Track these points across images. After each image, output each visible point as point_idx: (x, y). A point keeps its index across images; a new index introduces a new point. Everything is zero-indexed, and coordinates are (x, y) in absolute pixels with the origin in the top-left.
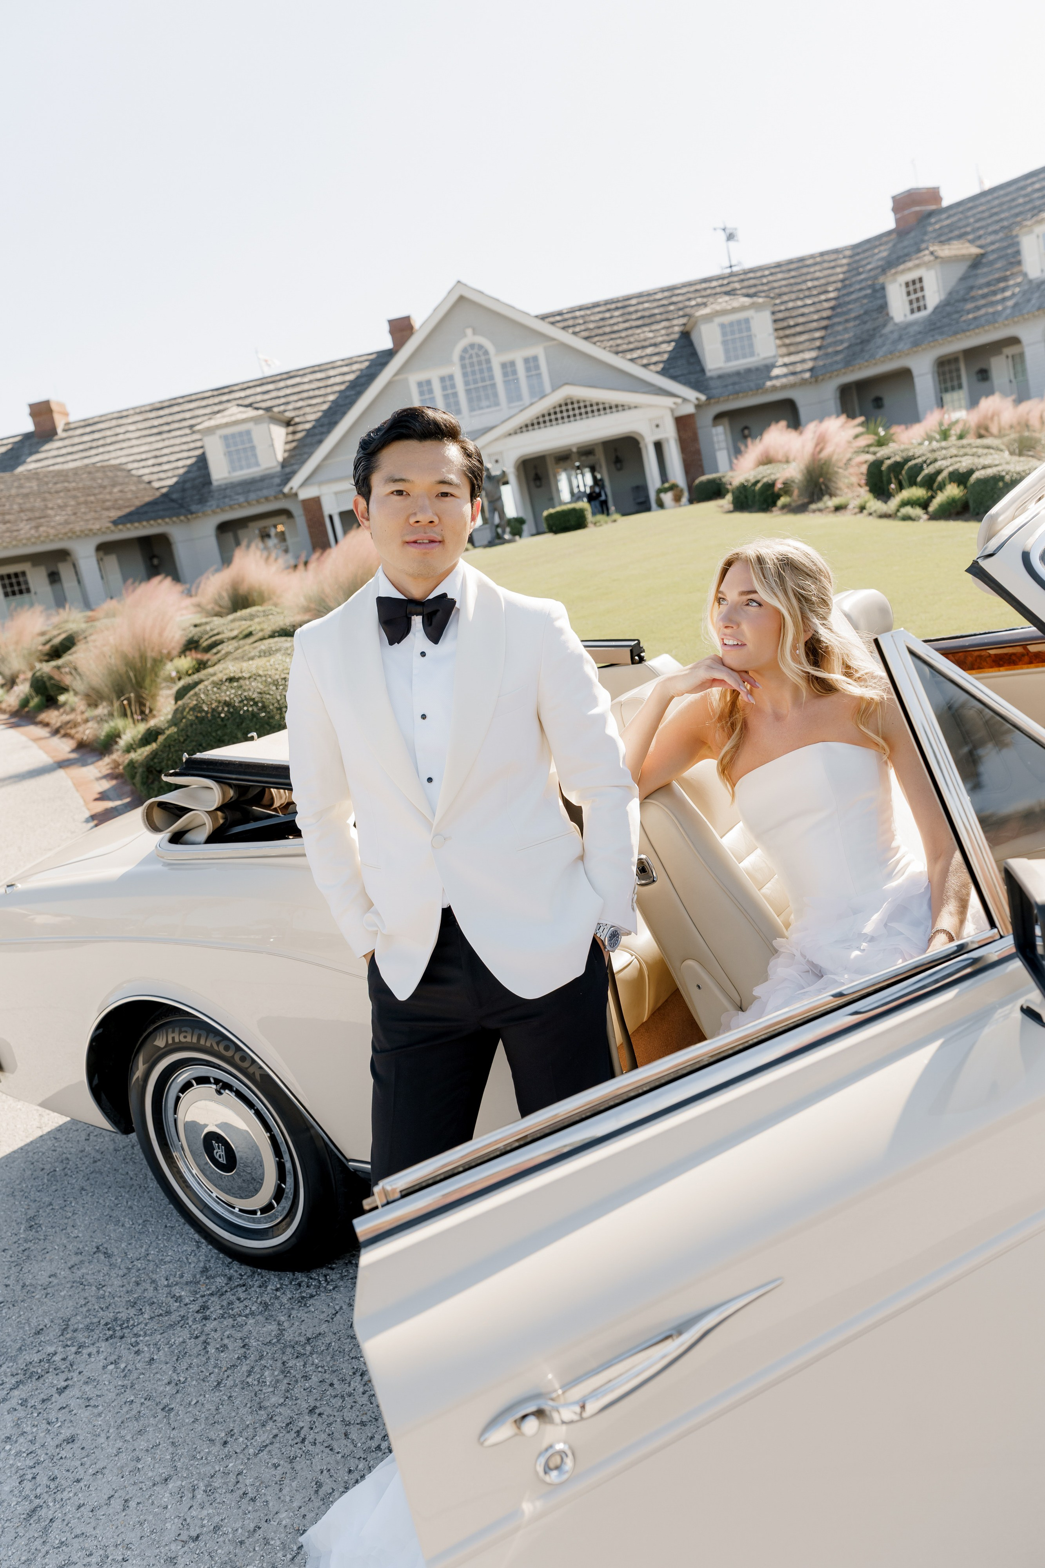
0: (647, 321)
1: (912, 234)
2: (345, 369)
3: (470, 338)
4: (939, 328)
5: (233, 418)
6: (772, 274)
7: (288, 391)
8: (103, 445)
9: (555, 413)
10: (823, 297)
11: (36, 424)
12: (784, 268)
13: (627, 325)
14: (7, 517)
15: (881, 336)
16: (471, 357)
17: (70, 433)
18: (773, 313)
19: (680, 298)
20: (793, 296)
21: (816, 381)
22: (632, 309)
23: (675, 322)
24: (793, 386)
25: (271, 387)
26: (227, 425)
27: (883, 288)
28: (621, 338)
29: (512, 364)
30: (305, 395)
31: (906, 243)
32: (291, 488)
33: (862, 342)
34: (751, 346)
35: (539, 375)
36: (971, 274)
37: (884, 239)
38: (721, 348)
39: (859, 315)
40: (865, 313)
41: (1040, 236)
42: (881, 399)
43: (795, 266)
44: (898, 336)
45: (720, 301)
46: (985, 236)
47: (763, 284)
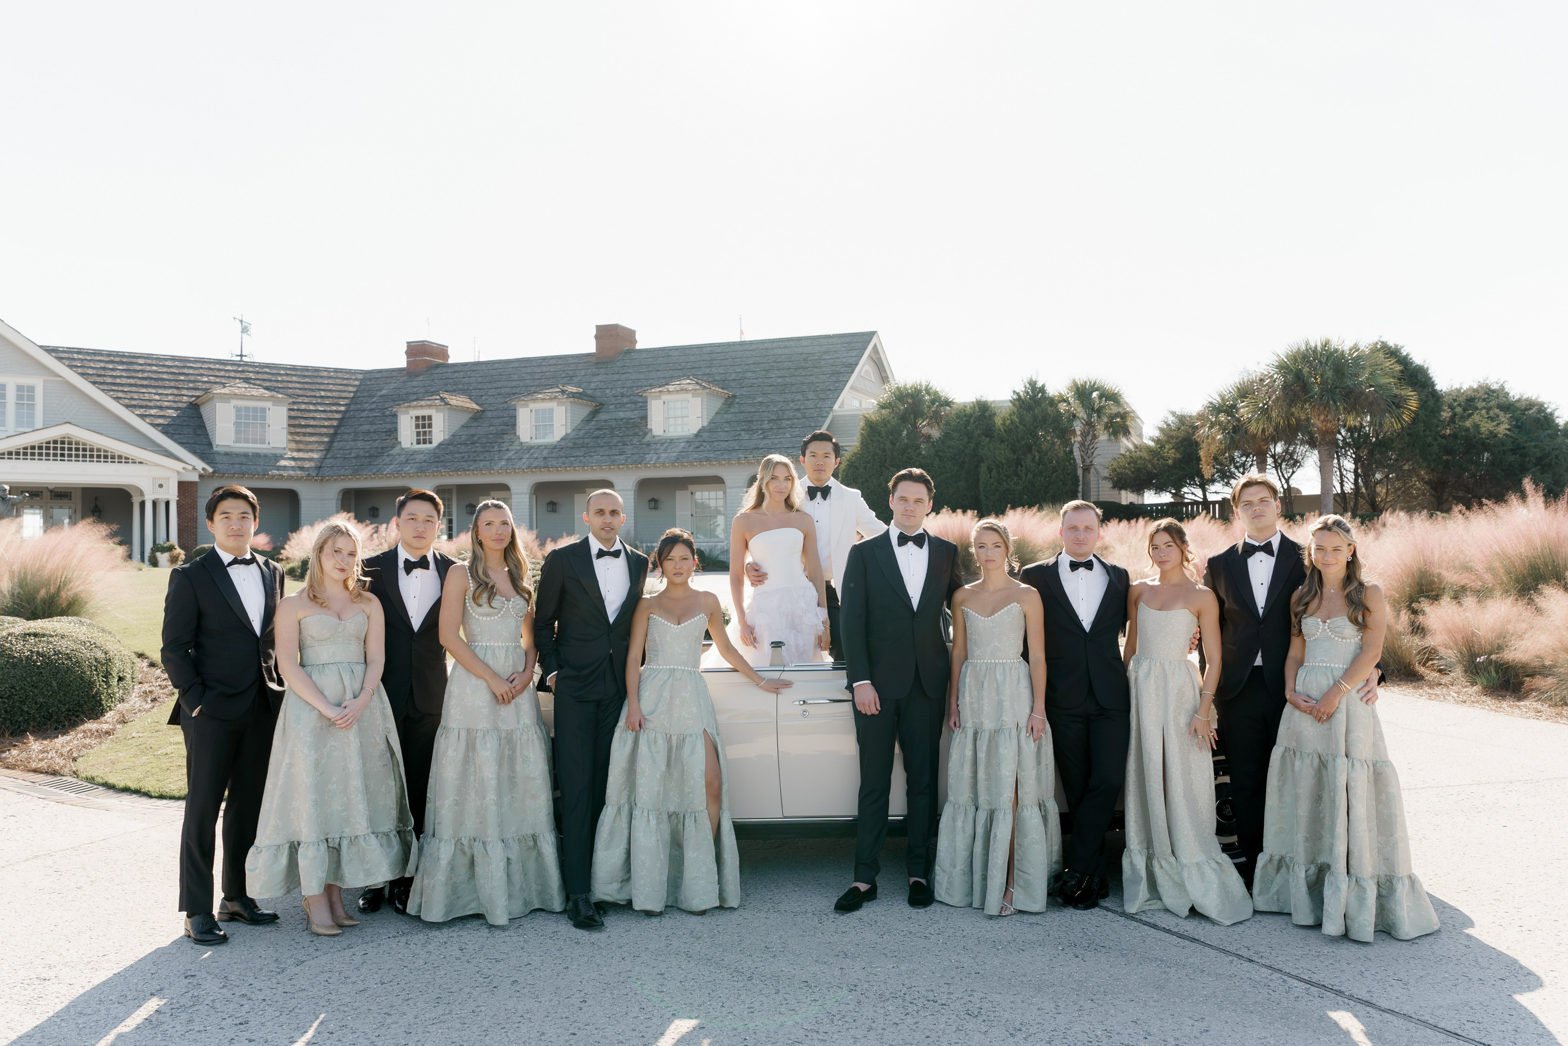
0: (153, 383)
1: (421, 378)
4: (442, 462)
6: (287, 375)
9: (48, 448)
10: (334, 408)
12: (298, 373)
13: (132, 381)
15: (388, 455)
18: (290, 410)
19: (191, 371)
20: (306, 400)
21: (322, 480)
22: (140, 368)
23: (184, 392)
24: (299, 479)
27: (395, 416)
28: (122, 391)
29: (3, 387)
31: (415, 383)
33: (370, 457)
34: (263, 433)
35: (32, 406)
36: (472, 425)
37: (394, 374)
38: (233, 428)
39: (369, 432)
40: (374, 432)
41: (533, 411)
42: (377, 509)
43: (310, 374)
44: (404, 460)
45: (239, 385)
46: (483, 397)
47: (278, 381)
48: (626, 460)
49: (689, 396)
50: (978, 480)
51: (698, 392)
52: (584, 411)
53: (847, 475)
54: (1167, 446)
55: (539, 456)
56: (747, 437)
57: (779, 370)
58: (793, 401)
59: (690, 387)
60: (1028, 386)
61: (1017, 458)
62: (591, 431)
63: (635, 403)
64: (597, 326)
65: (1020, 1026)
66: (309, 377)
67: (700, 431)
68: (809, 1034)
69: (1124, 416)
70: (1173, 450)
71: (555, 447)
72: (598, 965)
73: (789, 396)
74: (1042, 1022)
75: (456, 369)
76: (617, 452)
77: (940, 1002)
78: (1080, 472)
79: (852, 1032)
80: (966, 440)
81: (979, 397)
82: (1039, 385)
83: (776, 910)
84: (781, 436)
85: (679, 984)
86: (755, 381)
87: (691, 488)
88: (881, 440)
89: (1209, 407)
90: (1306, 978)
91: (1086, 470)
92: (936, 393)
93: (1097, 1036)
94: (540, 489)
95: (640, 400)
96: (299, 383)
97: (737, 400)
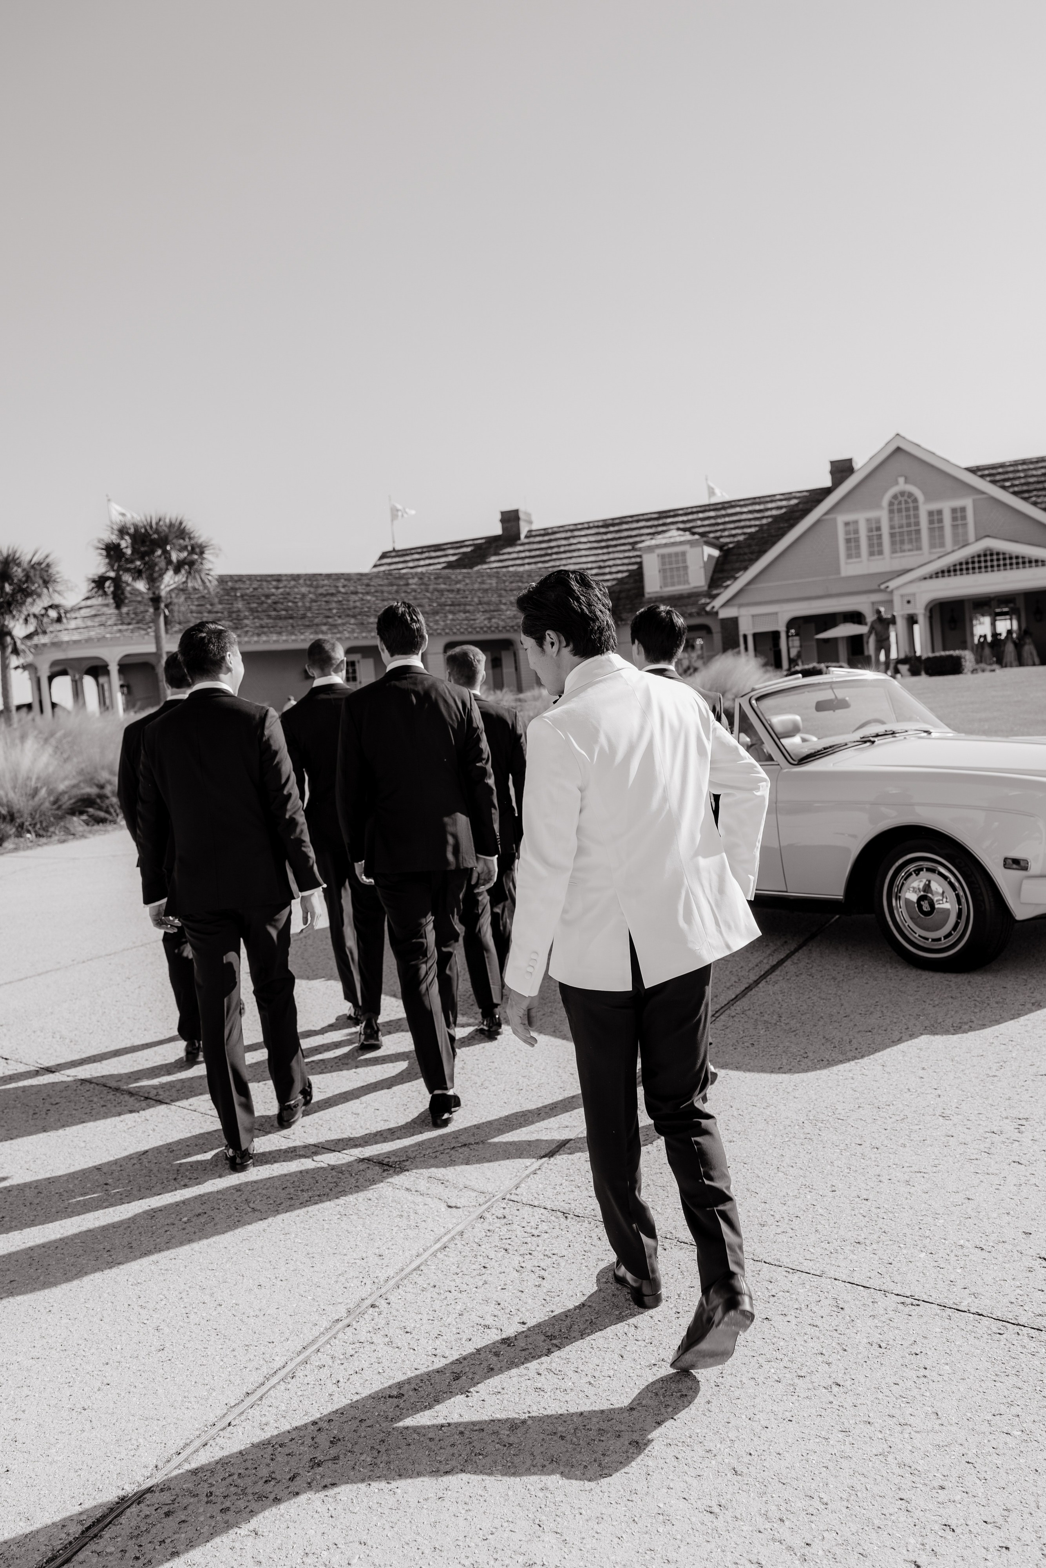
2: (784, 503)
3: (902, 486)
5: (672, 540)
7: (727, 519)
8: (557, 553)
9: (973, 562)
11: (504, 529)
14: (468, 608)
16: (900, 503)
17: (532, 540)
25: (712, 514)
26: (666, 545)
29: (940, 512)
30: (742, 524)
32: (713, 607)
35: (965, 525)
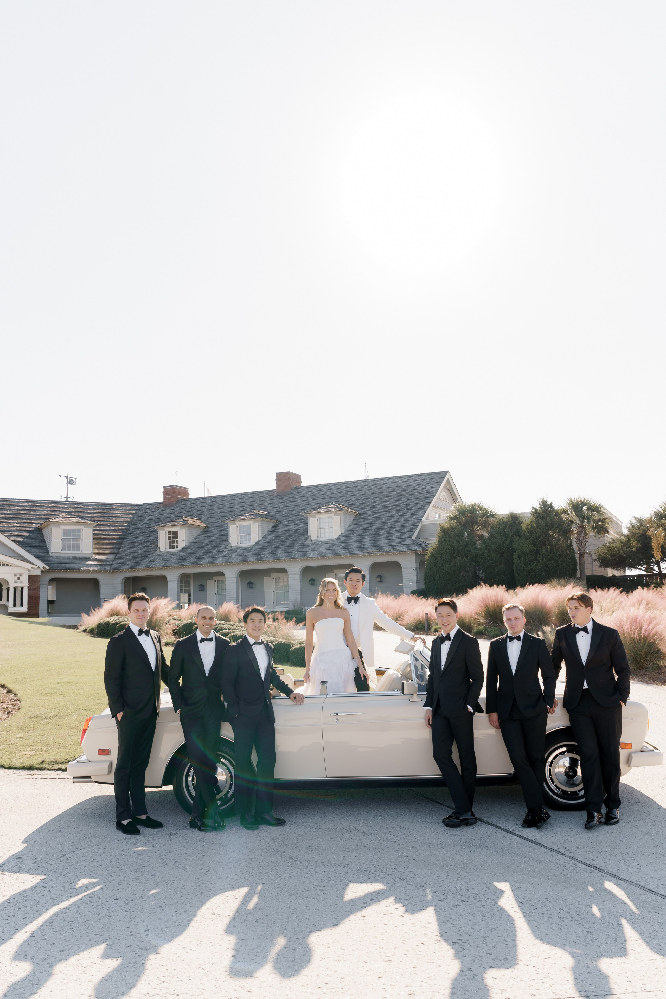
0: (16, 516)
1: (172, 508)
4: (184, 559)
6: (93, 508)
10: (121, 528)
12: (100, 507)
13: (3, 516)
15: (152, 556)
18: (95, 530)
19: (38, 509)
20: (104, 524)
21: (113, 572)
22: (8, 507)
23: (33, 521)
24: (99, 572)
27: (156, 531)
31: (168, 511)
33: (141, 557)
34: (79, 545)
36: (202, 536)
37: (156, 506)
38: (61, 542)
39: (141, 542)
40: (144, 542)
41: (238, 527)
42: (146, 589)
43: (107, 507)
44: (161, 559)
45: (65, 516)
46: (209, 519)
47: (88, 513)
48: (295, 556)
49: (332, 515)
50: (513, 563)
51: (338, 512)
52: (269, 526)
53: (430, 562)
54: (632, 539)
55: (242, 554)
56: (368, 539)
57: (388, 497)
58: (397, 516)
59: (333, 509)
60: (541, 504)
61: (537, 549)
62: (274, 538)
63: (300, 520)
64: (277, 473)
65: (424, 884)
66: (106, 509)
67: (340, 536)
68: (315, 887)
69: (603, 521)
70: (636, 542)
71: (252, 549)
72: (220, 854)
73: (394, 513)
74: (437, 882)
75: (193, 502)
76: (289, 551)
77: (388, 873)
78: (577, 557)
79: (337, 886)
80: (504, 539)
81: (511, 511)
82: (549, 503)
83: (321, 828)
84: (390, 538)
85: (258, 864)
86: (374, 504)
87: (336, 571)
88: (450, 540)
89: (655, 515)
90: (588, 863)
91: (582, 555)
92: (485, 509)
93: (461, 890)
94: (243, 574)
95: (303, 518)
96: (100, 513)
97: (362, 517)
